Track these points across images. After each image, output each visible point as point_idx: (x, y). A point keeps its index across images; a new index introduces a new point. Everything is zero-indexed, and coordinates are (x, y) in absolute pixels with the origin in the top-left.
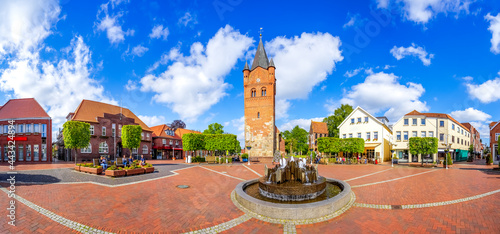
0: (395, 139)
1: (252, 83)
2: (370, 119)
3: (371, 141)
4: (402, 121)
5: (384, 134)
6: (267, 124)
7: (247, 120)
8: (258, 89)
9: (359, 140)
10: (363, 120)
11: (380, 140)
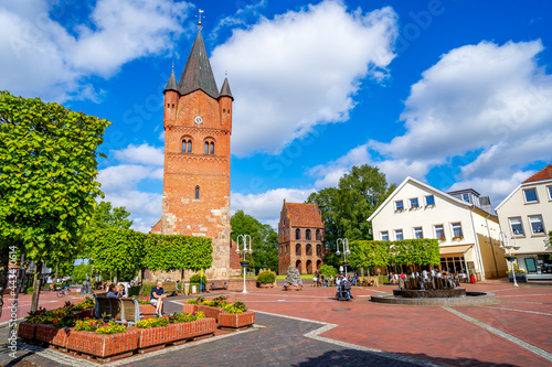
0: (509, 232)
1: (186, 124)
2: (436, 199)
3: (448, 242)
4: (520, 196)
5: (476, 225)
6: (217, 212)
7: (168, 202)
8: (199, 138)
9: (419, 243)
10: (422, 202)
11: (469, 238)
